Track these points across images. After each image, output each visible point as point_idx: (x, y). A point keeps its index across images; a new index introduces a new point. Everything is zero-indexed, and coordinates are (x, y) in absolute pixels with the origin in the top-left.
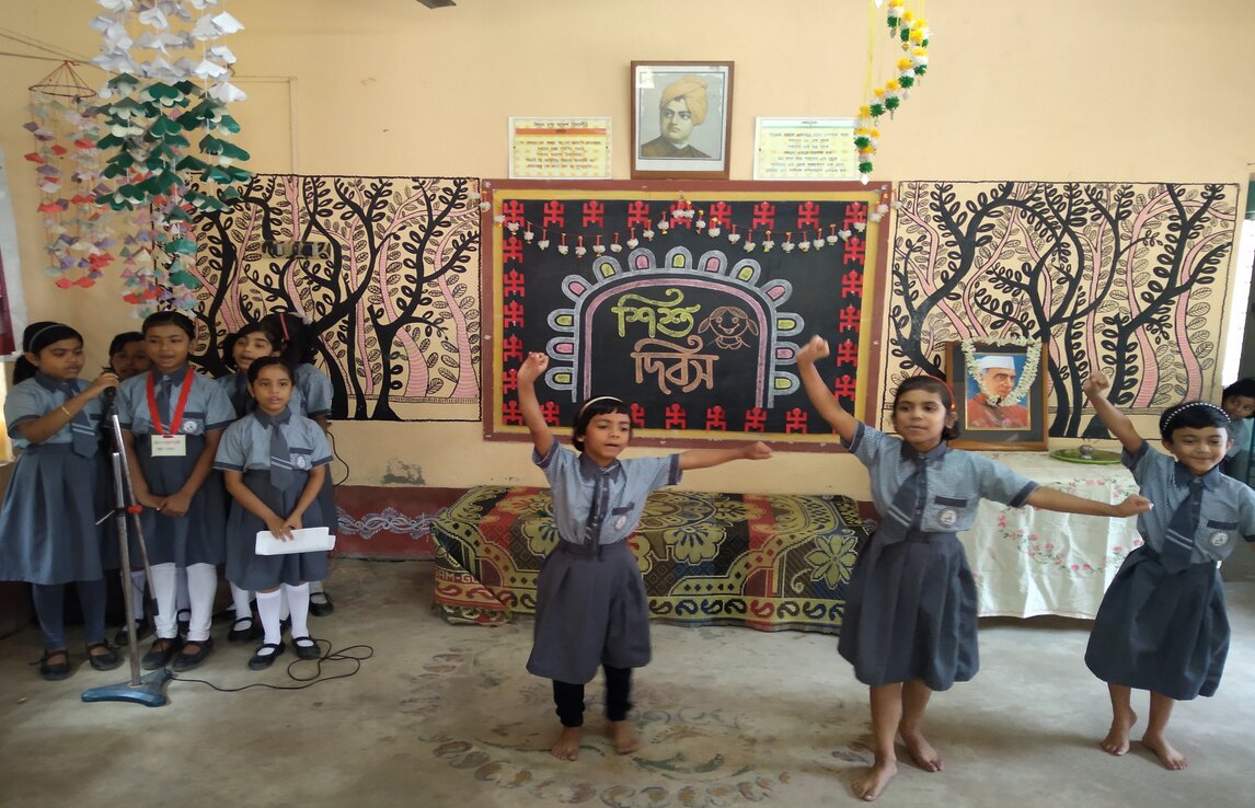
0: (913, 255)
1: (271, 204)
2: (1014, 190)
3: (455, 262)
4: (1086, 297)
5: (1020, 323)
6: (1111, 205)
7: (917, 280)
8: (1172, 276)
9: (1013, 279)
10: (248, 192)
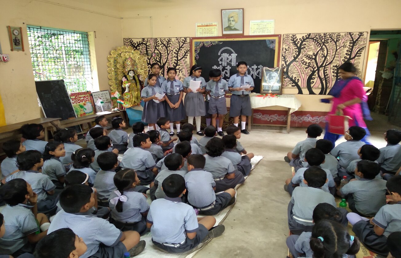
0: (287, 52)
1: (147, 44)
2: (311, 35)
3: (185, 56)
4: (329, 61)
5: (312, 67)
6: (335, 38)
7: (288, 58)
8: (350, 55)
9: (311, 57)
10: (143, 42)
